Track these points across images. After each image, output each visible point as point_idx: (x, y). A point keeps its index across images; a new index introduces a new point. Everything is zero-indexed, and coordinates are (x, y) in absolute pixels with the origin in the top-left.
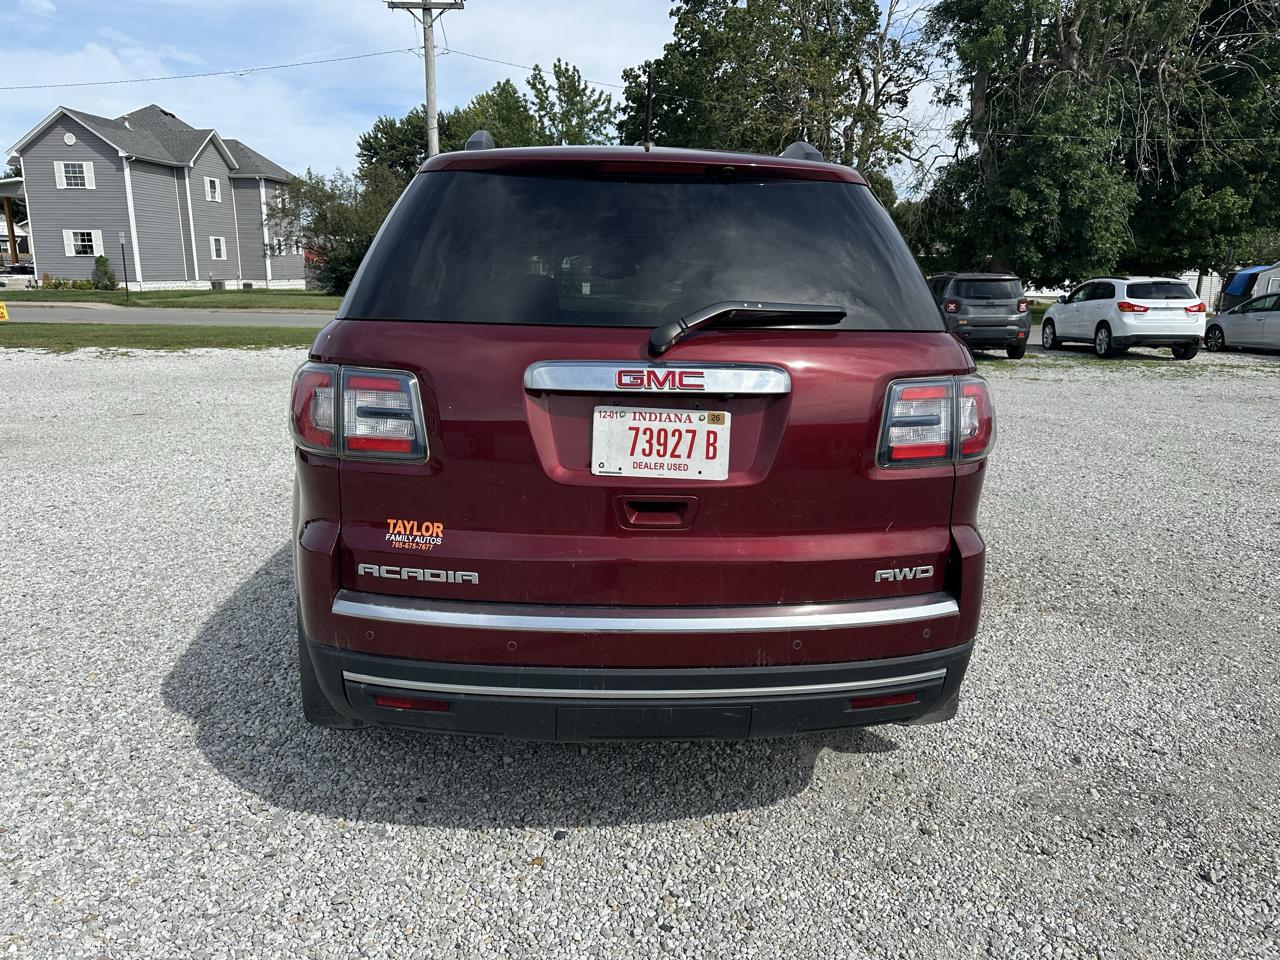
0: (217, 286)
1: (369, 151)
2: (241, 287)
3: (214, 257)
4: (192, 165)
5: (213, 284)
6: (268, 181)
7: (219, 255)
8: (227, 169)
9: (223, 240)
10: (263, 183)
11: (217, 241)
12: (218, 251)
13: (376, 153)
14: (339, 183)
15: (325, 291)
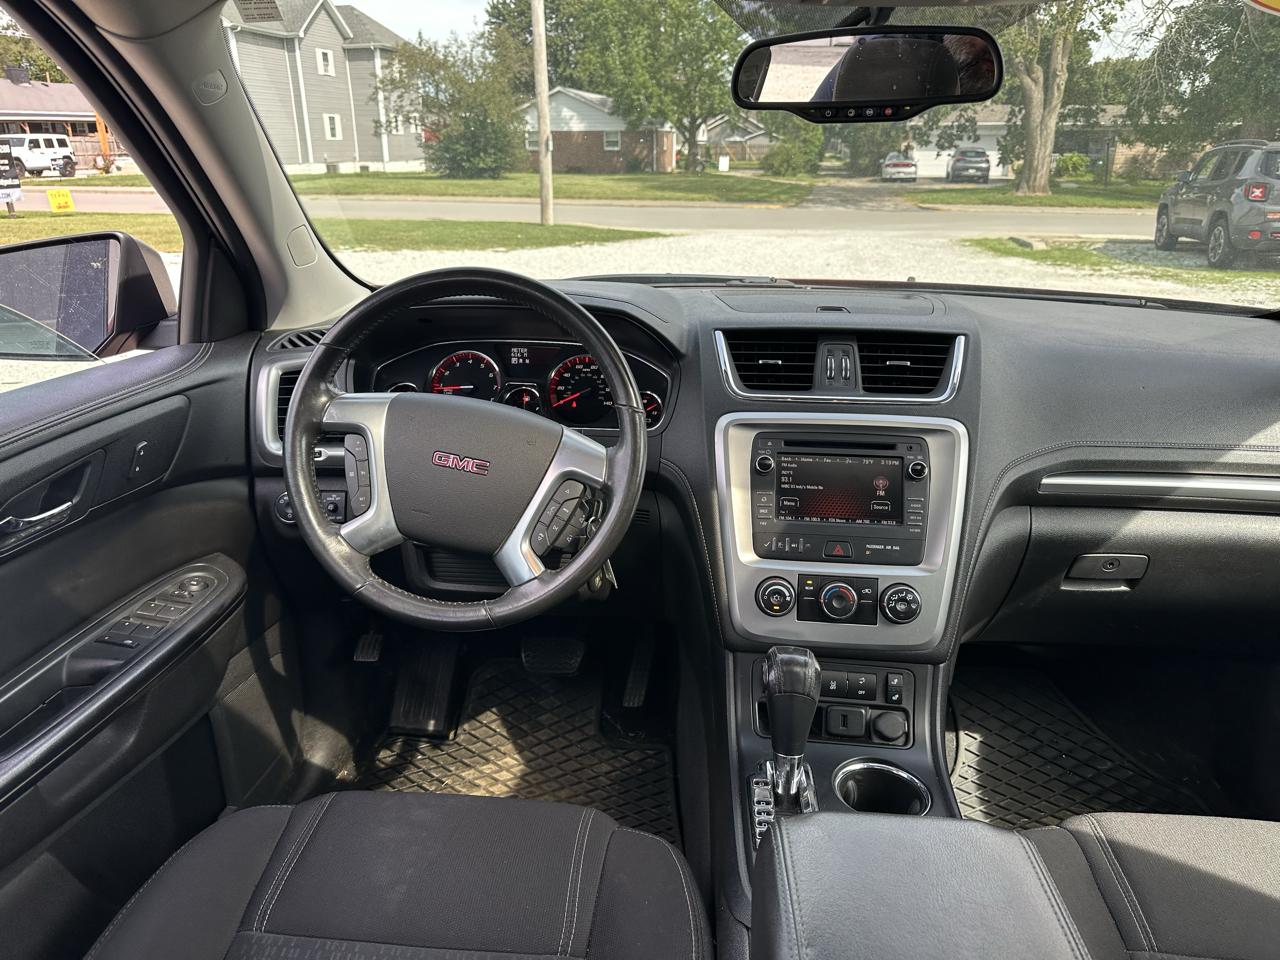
0: (332, 169)
1: (498, 18)
2: (358, 170)
3: (328, 136)
4: (301, 34)
5: (328, 167)
6: (384, 50)
7: (333, 135)
8: (340, 38)
9: (337, 118)
10: (378, 54)
11: (332, 120)
12: (333, 129)
13: (505, 20)
14: (454, 49)
15: (437, 174)
